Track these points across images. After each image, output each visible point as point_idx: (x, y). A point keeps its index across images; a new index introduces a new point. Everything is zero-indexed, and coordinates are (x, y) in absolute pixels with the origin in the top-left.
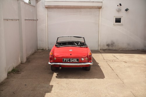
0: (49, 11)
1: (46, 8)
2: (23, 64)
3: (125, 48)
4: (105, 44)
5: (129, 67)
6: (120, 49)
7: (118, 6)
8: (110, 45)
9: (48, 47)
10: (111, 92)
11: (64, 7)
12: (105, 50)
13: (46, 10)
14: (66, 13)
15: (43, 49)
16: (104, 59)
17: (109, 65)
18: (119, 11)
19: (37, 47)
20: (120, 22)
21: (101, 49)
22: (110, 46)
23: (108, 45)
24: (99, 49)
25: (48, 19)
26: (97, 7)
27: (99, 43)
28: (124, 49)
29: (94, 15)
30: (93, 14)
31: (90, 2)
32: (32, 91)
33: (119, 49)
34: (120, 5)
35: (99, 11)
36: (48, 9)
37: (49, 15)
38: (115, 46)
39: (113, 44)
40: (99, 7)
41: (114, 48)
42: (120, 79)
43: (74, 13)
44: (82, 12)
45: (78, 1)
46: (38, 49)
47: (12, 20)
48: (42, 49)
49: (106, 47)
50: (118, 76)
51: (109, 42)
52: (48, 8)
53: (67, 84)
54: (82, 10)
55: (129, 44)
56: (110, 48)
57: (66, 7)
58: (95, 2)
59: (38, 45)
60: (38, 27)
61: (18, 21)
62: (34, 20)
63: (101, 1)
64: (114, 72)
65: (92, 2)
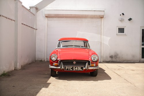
0: (49, 20)
3: (129, 60)
4: (108, 56)
5: (138, 74)
6: (125, 62)
7: (120, 15)
8: (113, 56)
9: (47, 58)
11: (65, 15)
12: (108, 62)
13: (46, 18)
14: (66, 22)
16: (108, 68)
17: (114, 72)
18: (122, 20)
19: (35, 58)
20: (124, 33)
21: (104, 61)
22: (113, 58)
23: (111, 57)
24: (102, 61)
25: (48, 28)
26: (99, 16)
27: (102, 55)
28: (128, 61)
29: (96, 25)
30: (94, 23)
31: (91, 11)
32: (20, 91)
33: (124, 61)
34: (123, 14)
35: (101, 21)
36: (48, 18)
37: (49, 24)
38: (119, 58)
39: (116, 56)
40: (101, 16)
41: (118, 60)
42: (130, 83)
43: (75, 22)
44: (84, 21)
45: (80, 10)
46: (36, 60)
47: (7, 18)
48: (40, 60)
49: (109, 59)
50: (127, 80)
51: (113, 54)
53: (65, 86)
54: (83, 19)
55: (133, 56)
56: (114, 60)
57: (67, 16)
58: (97, 11)
59: (36, 56)
60: (36, 36)
61: (14, 21)
62: (32, 28)
63: (103, 10)
64: (122, 78)
65: (93, 11)
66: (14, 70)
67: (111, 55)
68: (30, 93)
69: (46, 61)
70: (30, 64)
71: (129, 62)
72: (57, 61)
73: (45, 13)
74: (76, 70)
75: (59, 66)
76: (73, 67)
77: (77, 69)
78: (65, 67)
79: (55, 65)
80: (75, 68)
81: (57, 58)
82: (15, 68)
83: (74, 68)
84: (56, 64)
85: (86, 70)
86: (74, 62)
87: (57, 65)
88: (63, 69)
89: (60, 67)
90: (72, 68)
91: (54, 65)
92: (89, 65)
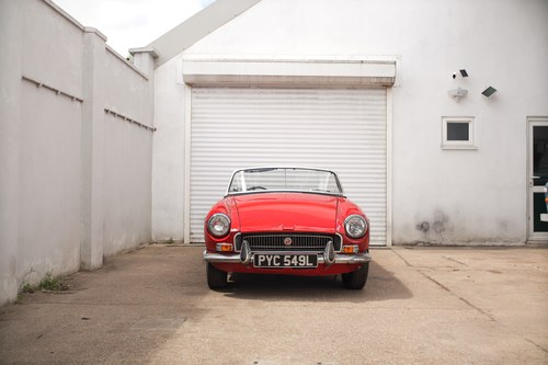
0: (198, 98)
1: (190, 85)
2: (88, 271)
3: (490, 240)
4: (413, 222)
5: (511, 283)
6: (472, 244)
7: (454, 76)
8: (431, 225)
9: (191, 234)
10: (443, 341)
11: (254, 80)
12: (411, 245)
13: (188, 90)
14: (260, 104)
15: (171, 242)
16: (410, 265)
17: (428, 278)
18: (459, 96)
19: (148, 230)
20: (467, 139)
21: (397, 241)
22: (431, 230)
23: (423, 227)
24: (389, 243)
25: (195, 125)
26: (375, 80)
27: (390, 220)
28: (485, 241)
29: (367, 112)
30: (361, 107)
31: (349, 62)
32: (110, 332)
33: (469, 242)
34: (464, 73)
35: (384, 97)
36: (194, 90)
37: (200, 111)
38: (452, 230)
39: (440, 224)
40: (384, 81)
41: (447, 239)
42: (479, 310)
43: (291, 103)
44: (323, 99)
45: (308, 58)
46: (154, 238)
47: (57, 92)
48: (168, 239)
49: (417, 236)
50: (468, 303)
51: (428, 215)
52: (195, 84)
54: (322, 94)
55: (504, 224)
56: (433, 237)
57: (261, 80)
58: (369, 62)
59: (154, 226)
60: (154, 155)
61: (78, 103)
62: (140, 125)
63: (391, 59)
64: (452, 294)
65: (357, 62)
66: (81, 270)
67: (421, 221)
68: (142, 338)
69: (187, 241)
70: (130, 252)
71: (487, 244)
72: (228, 236)
73: (185, 73)
74: (292, 265)
75: (237, 254)
76: (282, 257)
77: (296, 263)
78: (257, 257)
79: (225, 249)
80: (291, 259)
81: (230, 225)
82: (82, 264)
83: (285, 260)
84: (226, 247)
85: (325, 264)
86: (288, 241)
87: (228, 249)
88: (250, 264)
89: (238, 257)
90: (281, 260)
91: (219, 248)
92: (337, 248)
